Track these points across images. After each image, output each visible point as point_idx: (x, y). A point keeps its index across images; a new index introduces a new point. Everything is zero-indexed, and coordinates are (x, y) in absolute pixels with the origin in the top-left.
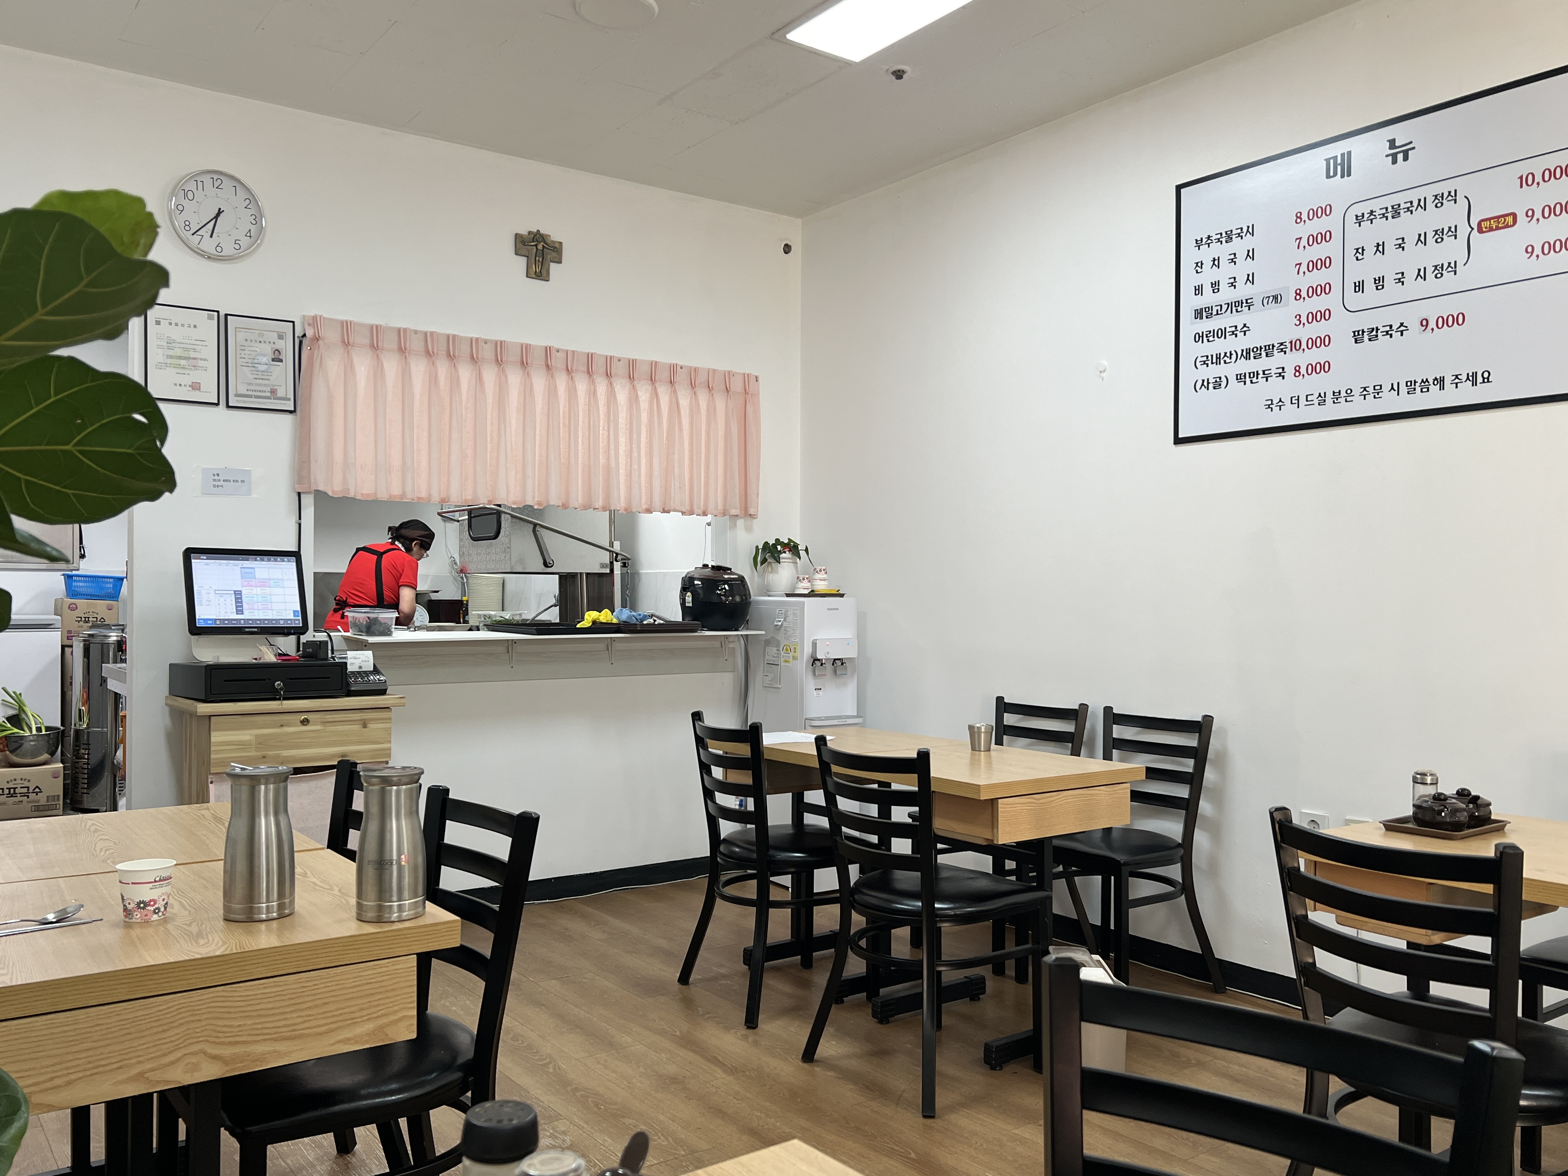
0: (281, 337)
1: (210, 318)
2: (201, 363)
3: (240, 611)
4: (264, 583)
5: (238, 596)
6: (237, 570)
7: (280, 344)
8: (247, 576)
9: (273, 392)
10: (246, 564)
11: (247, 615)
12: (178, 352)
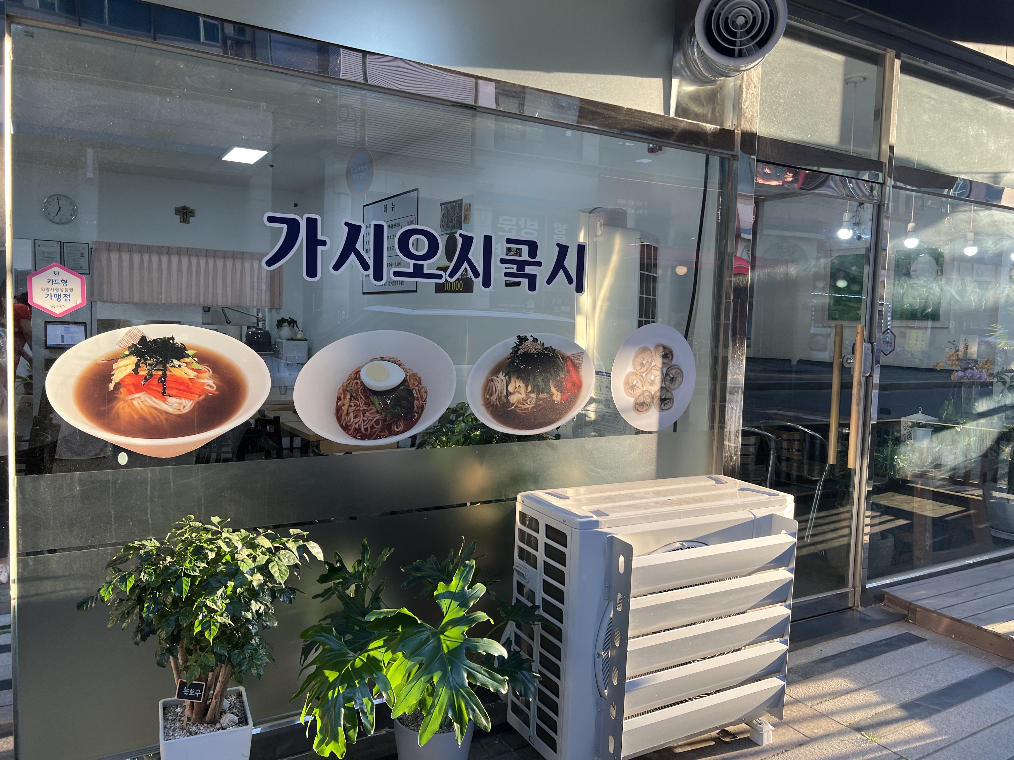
0: (84, 249)
1: (58, 244)
2: (55, 259)
3: (63, 341)
4: (72, 333)
5: (63, 336)
6: (63, 328)
7: (83, 251)
8: (67, 331)
9: (81, 267)
10: (66, 326)
11: (65, 343)
12: (47, 255)
